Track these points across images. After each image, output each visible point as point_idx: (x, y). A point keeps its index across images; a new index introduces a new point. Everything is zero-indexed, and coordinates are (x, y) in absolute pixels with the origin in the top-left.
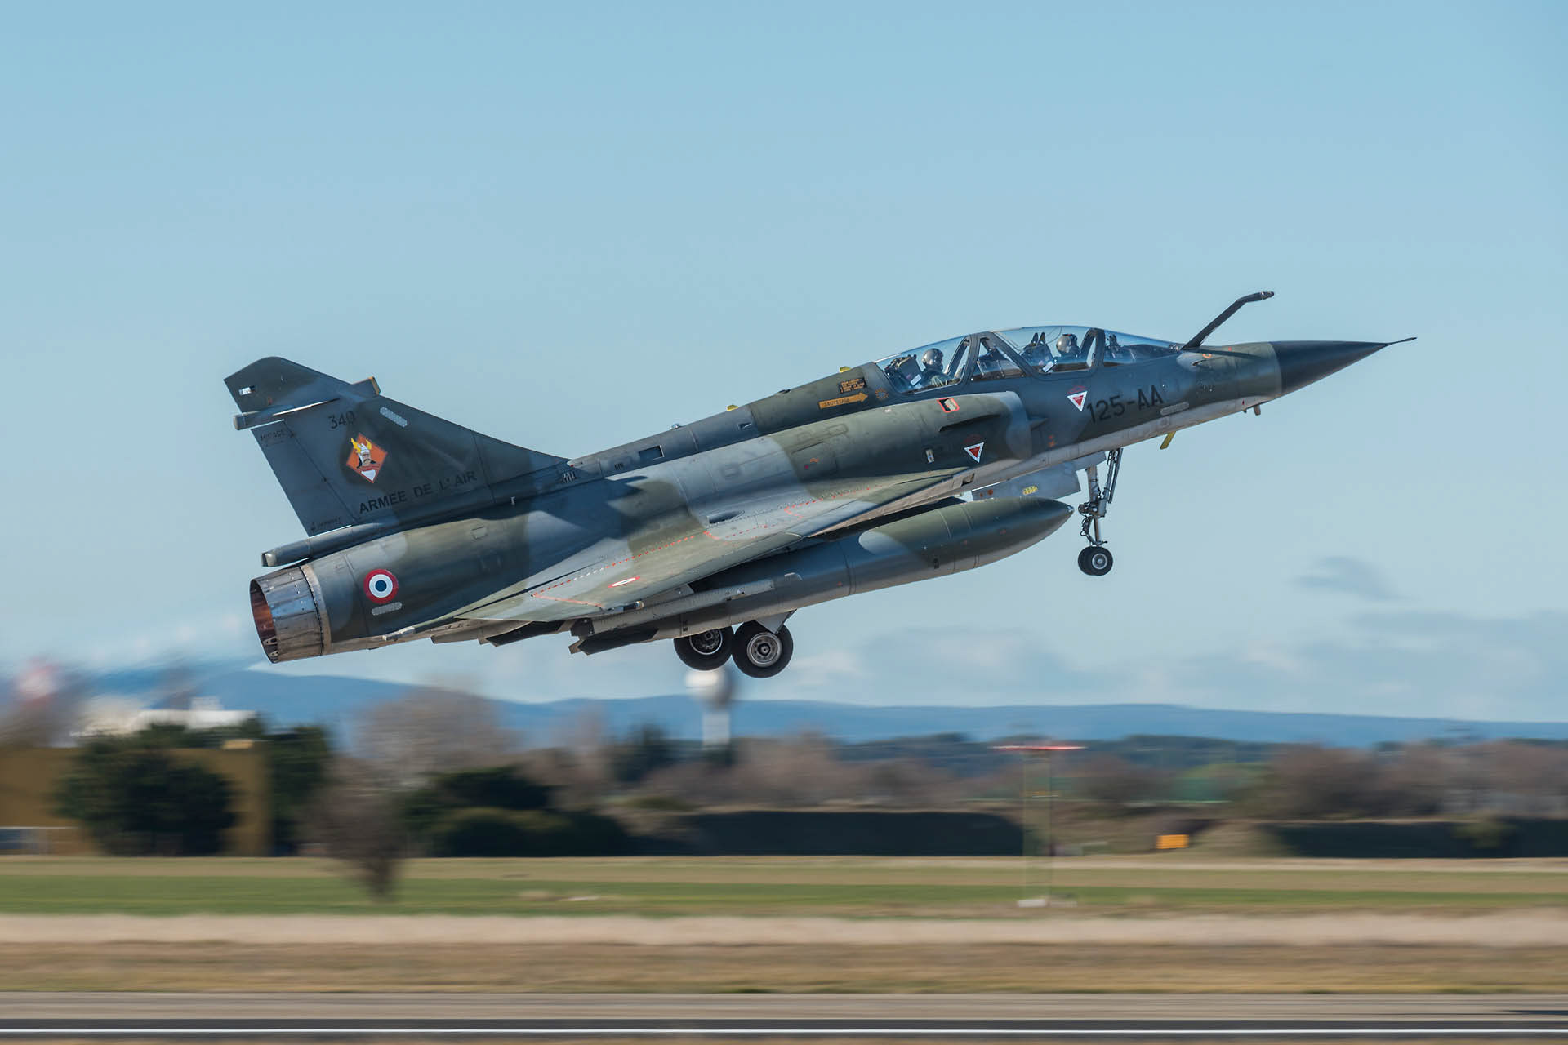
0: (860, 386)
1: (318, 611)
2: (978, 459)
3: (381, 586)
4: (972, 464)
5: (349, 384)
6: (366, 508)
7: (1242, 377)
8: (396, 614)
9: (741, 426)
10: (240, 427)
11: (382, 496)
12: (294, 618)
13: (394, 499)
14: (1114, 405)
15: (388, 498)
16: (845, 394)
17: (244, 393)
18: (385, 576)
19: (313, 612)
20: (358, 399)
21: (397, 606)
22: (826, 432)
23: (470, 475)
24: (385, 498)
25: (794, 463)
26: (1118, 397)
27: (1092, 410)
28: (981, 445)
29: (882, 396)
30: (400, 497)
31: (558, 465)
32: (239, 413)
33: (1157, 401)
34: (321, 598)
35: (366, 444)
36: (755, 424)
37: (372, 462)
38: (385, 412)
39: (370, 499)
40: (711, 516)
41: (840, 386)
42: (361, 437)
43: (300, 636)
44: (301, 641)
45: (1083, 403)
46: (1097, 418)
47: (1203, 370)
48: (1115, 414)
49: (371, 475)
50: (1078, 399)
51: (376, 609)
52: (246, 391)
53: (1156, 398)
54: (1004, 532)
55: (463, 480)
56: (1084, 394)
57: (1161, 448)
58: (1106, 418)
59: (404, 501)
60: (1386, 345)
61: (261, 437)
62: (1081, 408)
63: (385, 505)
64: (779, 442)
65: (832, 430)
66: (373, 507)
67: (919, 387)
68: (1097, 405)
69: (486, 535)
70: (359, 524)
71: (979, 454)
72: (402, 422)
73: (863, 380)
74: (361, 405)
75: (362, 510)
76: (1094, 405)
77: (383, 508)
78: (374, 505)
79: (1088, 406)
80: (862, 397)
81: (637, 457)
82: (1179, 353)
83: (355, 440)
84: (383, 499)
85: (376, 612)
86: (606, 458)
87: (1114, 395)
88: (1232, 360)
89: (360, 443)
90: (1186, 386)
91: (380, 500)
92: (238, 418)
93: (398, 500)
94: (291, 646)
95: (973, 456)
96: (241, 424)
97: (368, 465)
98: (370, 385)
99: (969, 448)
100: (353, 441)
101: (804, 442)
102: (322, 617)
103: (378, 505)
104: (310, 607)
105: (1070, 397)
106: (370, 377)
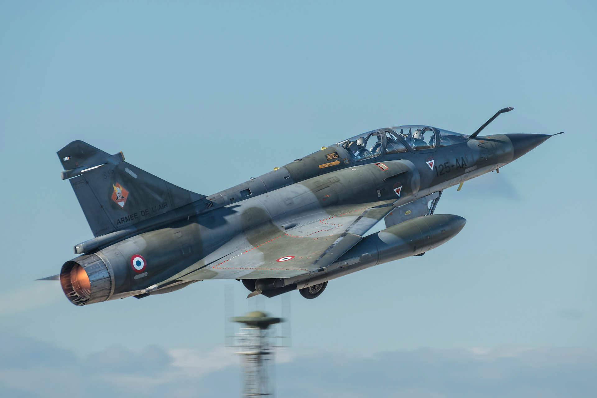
0: (336, 157)
1: (110, 277)
2: (399, 195)
3: (139, 263)
4: (398, 198)
5: (111, 155)
6: (120, 222)
7: (499, 152)
8: (144, 278)
9: (285, 178)
10: (64, 179)
11: (127, 215)
12: (99, 281)
13: (133, 217)
14: (446, 167)
15: (130, 217)
16: (330, 161)
17: (66, 160)
18: (140, 258)
19: (108, 277)
20: (116, 163)
21: (145, 274)
22: (329, 181)
23: (165, 204)
24: (128, 216)
25: (318, 198)
26: (448, 163)
27: (437, 170)
28: (401, 188)
29: (347, 162)
30: (135, 216)
31: (203, 198)
32: (64, 170)
33: (464, 165)
34: (111, 270)
35: (119, 188)
36: (291, 177)
37: (123, 197)
38: (128, 170)
39: (122, 218)
40: (285, 225)
41: (327, 157)
42: (117, 184)
43: (101, 291)
44: (101, 294)
45: (433, 165)
46: (439, 174)
47: (483, 149)
48: (447, 172)
49: (122, 204)
50: (431, 163)
51: (136, 276)
52: (66, 159)
53: (464, 163)
54: (444, 232)
55: (162, 207)
56: (433, 161)
57: (458, 190)
58: (442, 174)
59: (136, 218)
60: (551, 136)
61: (74, 184)
62: (432, 169)
63: (128, 220)
64: (307, 186)
65: (331, 180)
66: (123, 221)
67: (359, 157)
68: (439, 167)
69: (182, 236)
70: (117, 230)
71: (400, 192)
72: (134, 176)
73: (336, 153)
74: (117, 166)
75: (118, 223)
76: (438, 167)
77: (128, 222)
78: (123, 220)
79: (435, 168)
80: (337, 163)
81: (240, 195)
82: (468, 140)
83: (115, 186)
84: (127, 217)
85: (137, 277)
86: (225, 195)
87: (446, 162)
88: (493, 143)
89: (117, 187)
90: (476, 157)
91: (126, 217)
92: (64, 174)
93: (134, 218)
94: (96, 296)
95: (397, 193)
96: (66, 176)
97: (120, 199)
98: (120, 156)
99: (396, 189)
100: (114, 186)
101: (319, 187)
102: (112, 280)
103: (125, 220)
104: (106, 275)
105: (428, 163)
106: (120, 151)
